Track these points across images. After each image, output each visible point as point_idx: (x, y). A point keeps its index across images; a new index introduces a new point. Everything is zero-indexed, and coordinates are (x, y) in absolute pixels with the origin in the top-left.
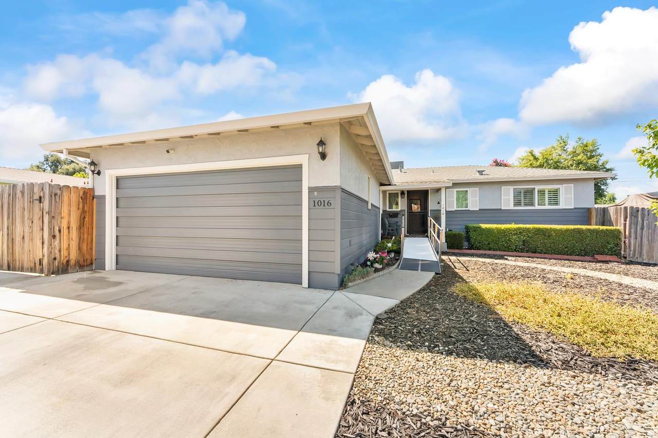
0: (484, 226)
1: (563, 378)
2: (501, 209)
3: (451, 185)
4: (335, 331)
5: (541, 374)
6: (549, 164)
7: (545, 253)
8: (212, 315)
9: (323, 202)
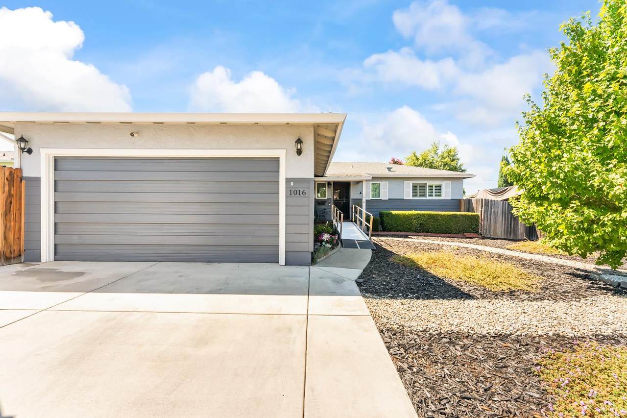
0: (394, 212)
1: (484, 303)
2: (404, 199)
3: (371, 179)
4: (336, 293)
5: (472, 302)
6: (426, 164)
7: (434, 233)
8: (222, 291)
9: (298, 192)
